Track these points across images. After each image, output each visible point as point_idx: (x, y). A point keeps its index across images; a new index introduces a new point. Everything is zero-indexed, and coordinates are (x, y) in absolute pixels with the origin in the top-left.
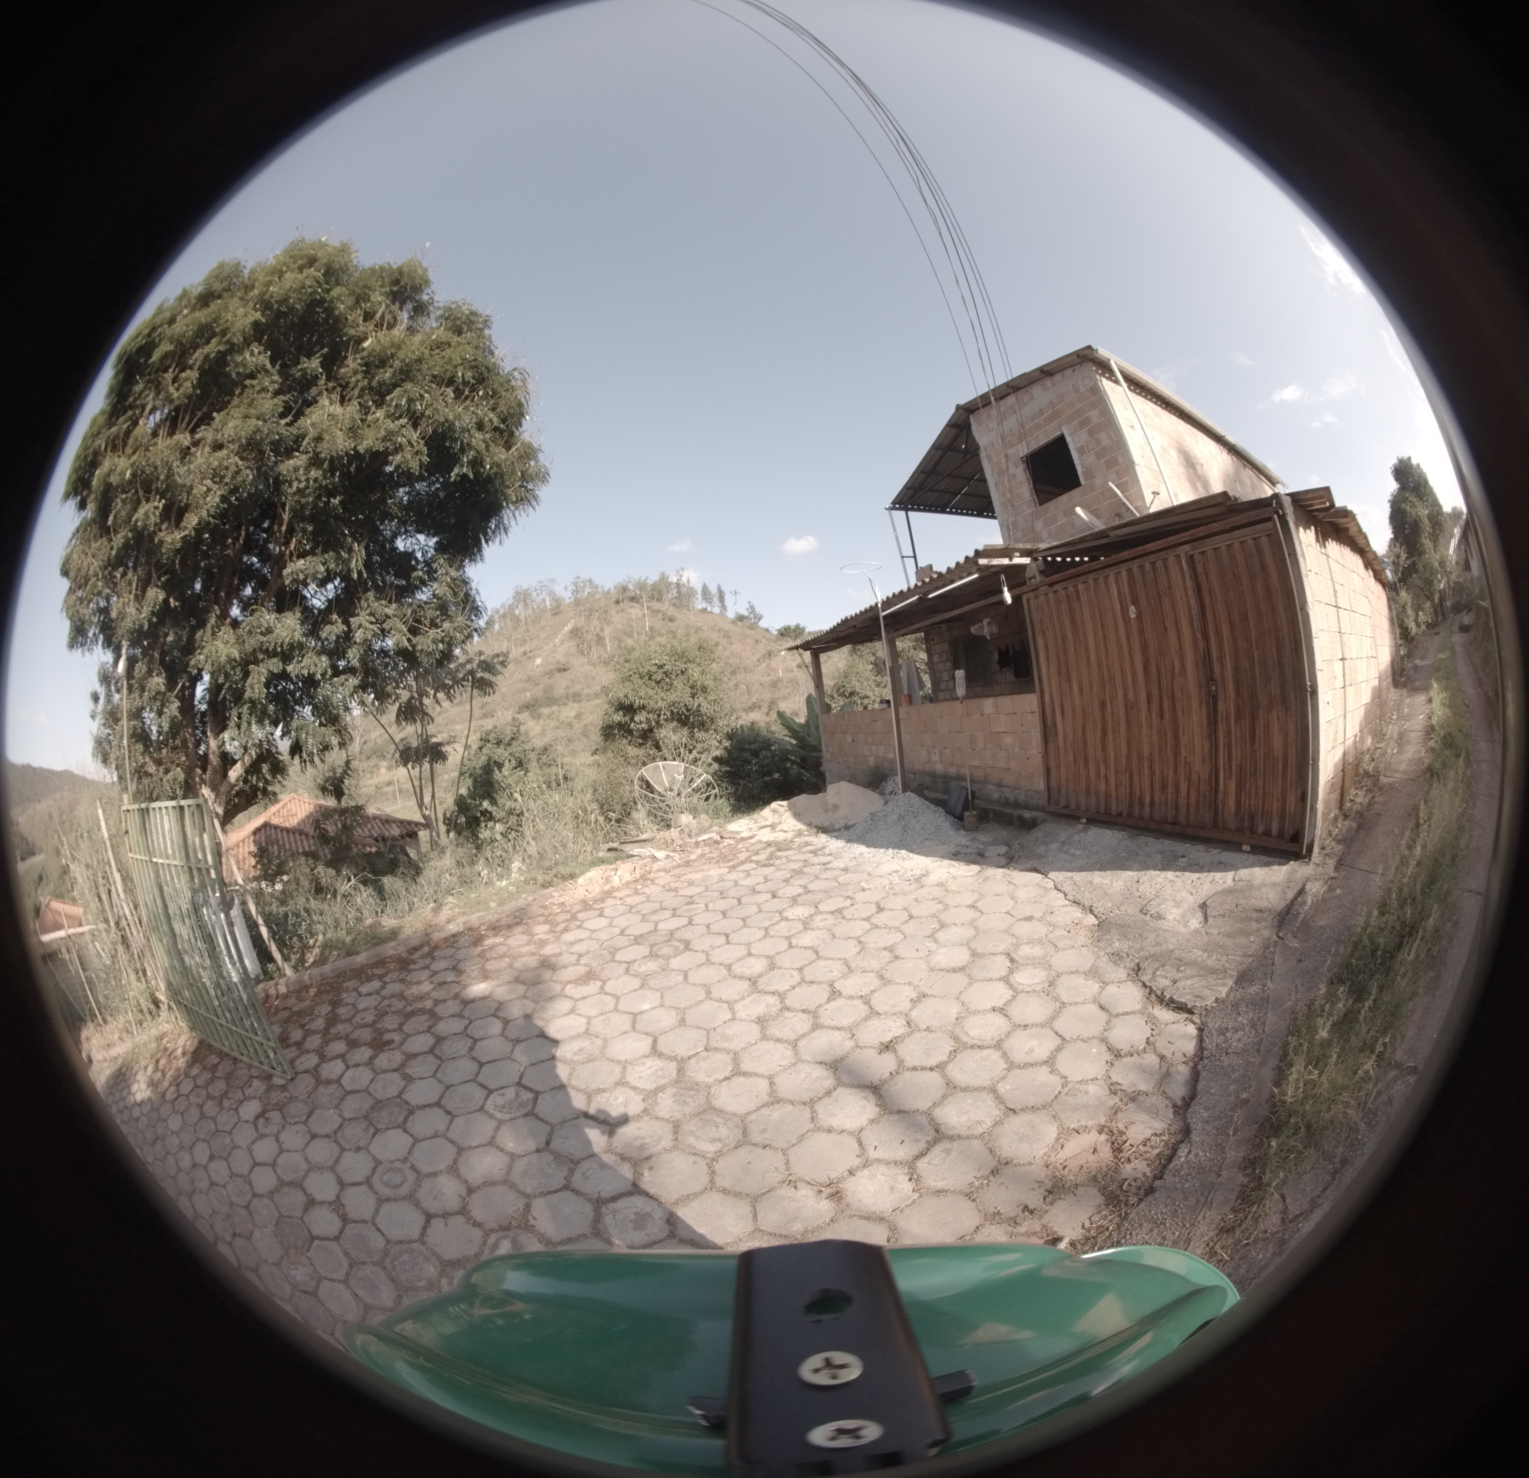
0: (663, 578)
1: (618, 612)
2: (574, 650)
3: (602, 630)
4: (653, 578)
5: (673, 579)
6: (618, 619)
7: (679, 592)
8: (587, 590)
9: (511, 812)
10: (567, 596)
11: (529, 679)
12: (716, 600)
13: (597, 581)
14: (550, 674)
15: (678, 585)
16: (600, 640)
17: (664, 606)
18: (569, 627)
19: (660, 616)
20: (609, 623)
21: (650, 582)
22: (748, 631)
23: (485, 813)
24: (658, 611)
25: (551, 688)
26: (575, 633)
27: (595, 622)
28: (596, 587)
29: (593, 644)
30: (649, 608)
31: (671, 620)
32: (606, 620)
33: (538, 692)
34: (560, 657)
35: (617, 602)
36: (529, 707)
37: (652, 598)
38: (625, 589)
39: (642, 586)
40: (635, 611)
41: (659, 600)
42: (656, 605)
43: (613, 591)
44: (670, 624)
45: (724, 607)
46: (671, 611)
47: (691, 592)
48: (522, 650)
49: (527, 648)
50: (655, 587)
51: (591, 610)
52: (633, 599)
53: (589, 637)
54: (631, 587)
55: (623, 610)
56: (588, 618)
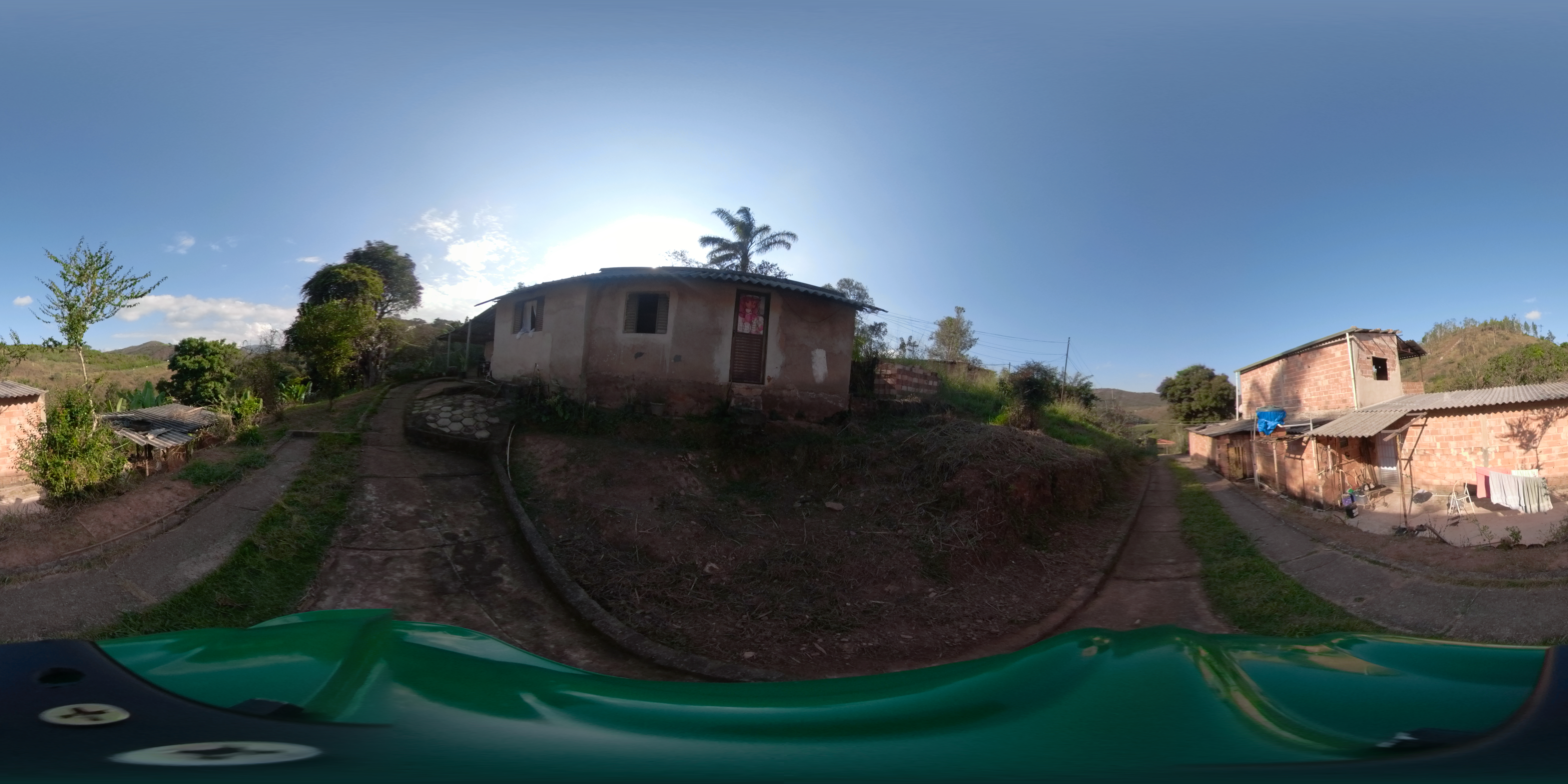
0: (1506, 319)
1: (1482, 335)
2: (1458, 353)
3: (1472, 344)
5: (1511, 319)
7: (1513, 325)
8: (1470, 323)
10: (1461, 326)
12: (1532, 329)
14: (1446, 364)
16: (1470, 348)
17: (1505, 332)
18: (1459, 341)
20: (1477, 341)
21: (1499, 320)
22: (1546, 345)
24: (1502, 335)
25: (1445, 370)
27: (1469, 341)
28: (1475, 322)
29: (1467, 350)
30: (1497, 333)
31: (1508, 339)
32: (1475, 339)
34: (1451, 356)
35: (1482, 330)
38: (1486, 324)
39: (1495, 322)
40: (1491, 335)
41: (1503, 329)
42: (1501, 332)
43: (1481, 325)
45: (1535, 333)
46: (1508, 335)
47: (1519, 326)
50: (1500, 323)
52: (1491, 329)
53: (1467, 346)
54: (1490, 323)
55: (1485, 334)
56: (1466, 338)
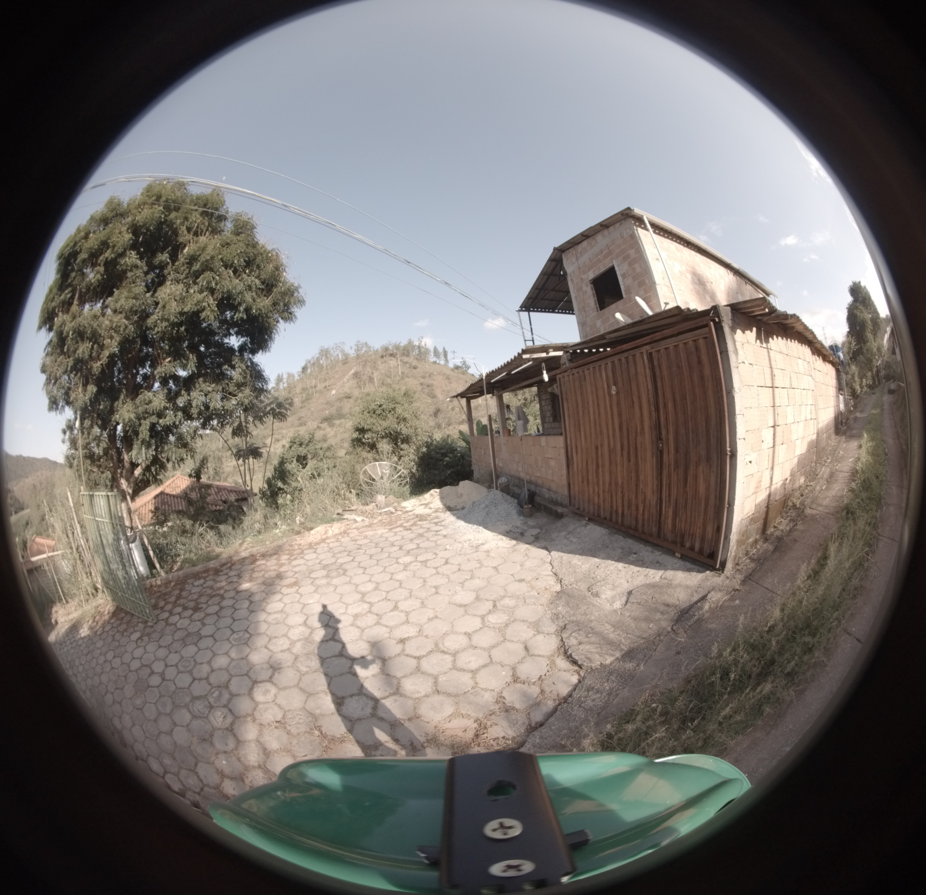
0: (410, 342)
1: (382, 363)
2: (355, 385)
3: (373, 373)
4: (404, 342)
5: (416, 343)
6: (382, 367)
7: (420, 351)
8: (364, 349)
9: (296, 489)
10: (352, 353)
11: (328, 403)
12: (442, 356)
13: (370, 344)
14: (340, 400)
15: (419, 347)
16: (371, 380)
17: (411, 360)
18: (353, 371)
19: (408, 365)
20: (377, 369)
21: (402, 345)
22: (461, 376)
23: (280, 489)
24: (407, 363)
25: (341, 408)
26: (356, 375)
27: (368, 369)
28: (370, 347)
29: (367, 382)
30: (401, 361)
31: (415, 368)
32: (375, 368)
33: (333, 411)
34: (347, 390)
35: (382, 357)
36: (328, 420)
37: (403, 354)
38: (387, 349)
39: (397, 347)
40: (393, 362)
41: (408, 356)
42: (406, 359)
43: (380, 350)
44: (414, 370)
45: (447, 360)
46: (415, 363)
47: (427, 351)
48: (324, 385)
49: (327, 384)
50: (405, 348)
51: (366, 361)
52: (392, 355)
53: (365, 377)
54: (390, 348)
55: (385, 362)
56: (364, 366)
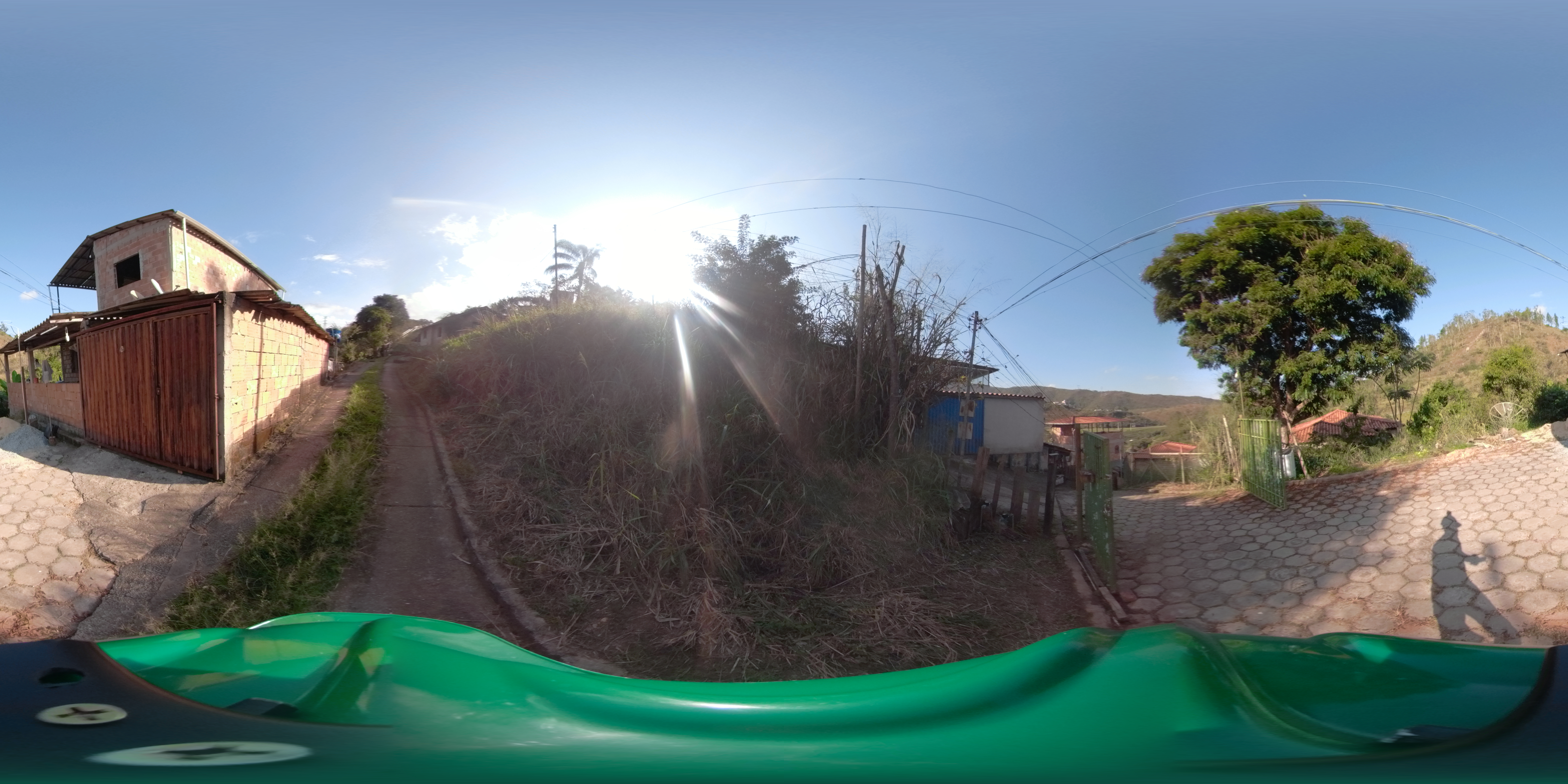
2: (1485, 344)
3: (1498, 334)
4: (1522, 310)
5: (1526, 311)
6: (1506, 329)
7: (1535, 317)
9: (1437, 422)
10: (1481, 318)
11: (1463, 357)
13: (1496, 311)
15: (1530, 313)
16: (1497, 339)
17: (1529, 323)
18: (1482, 333)
19: (1526, 328)
20: (1502, 331)
21: (1521, 312)
23: (1424, 422)
24: (1525, 326)
25: (1472, 361)
26: (1484, 336)
27: (1495, 330)
28: (1496, 314)
29: (1494, 340)
31: (1532, 330)
32: (1500, 330)
33: (1468, 363)
34: (1477, 347)
35: (1505, 321)
36: (1464, 370)
37: (1522, 319)
38: (1507, 315)
39: (1516, 314)
41: (1526, 320)
43: (1503, 316)
44: (1531, 332)
46: (1532, 326)
47: (1541, 316)
48: (1459, 343)
49: (1462, 342)
51: (1492, 325)
52: (1513, 320)
53: (1491, 337)
54: (1511, 314)
56: (1491, 328)
